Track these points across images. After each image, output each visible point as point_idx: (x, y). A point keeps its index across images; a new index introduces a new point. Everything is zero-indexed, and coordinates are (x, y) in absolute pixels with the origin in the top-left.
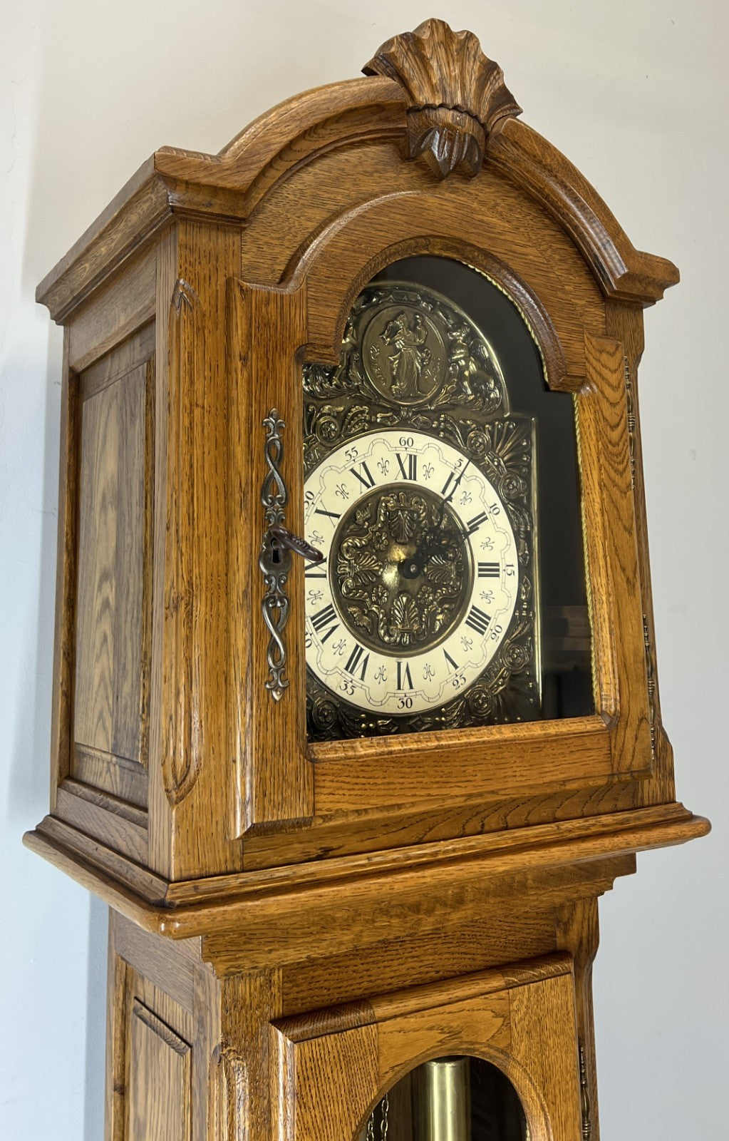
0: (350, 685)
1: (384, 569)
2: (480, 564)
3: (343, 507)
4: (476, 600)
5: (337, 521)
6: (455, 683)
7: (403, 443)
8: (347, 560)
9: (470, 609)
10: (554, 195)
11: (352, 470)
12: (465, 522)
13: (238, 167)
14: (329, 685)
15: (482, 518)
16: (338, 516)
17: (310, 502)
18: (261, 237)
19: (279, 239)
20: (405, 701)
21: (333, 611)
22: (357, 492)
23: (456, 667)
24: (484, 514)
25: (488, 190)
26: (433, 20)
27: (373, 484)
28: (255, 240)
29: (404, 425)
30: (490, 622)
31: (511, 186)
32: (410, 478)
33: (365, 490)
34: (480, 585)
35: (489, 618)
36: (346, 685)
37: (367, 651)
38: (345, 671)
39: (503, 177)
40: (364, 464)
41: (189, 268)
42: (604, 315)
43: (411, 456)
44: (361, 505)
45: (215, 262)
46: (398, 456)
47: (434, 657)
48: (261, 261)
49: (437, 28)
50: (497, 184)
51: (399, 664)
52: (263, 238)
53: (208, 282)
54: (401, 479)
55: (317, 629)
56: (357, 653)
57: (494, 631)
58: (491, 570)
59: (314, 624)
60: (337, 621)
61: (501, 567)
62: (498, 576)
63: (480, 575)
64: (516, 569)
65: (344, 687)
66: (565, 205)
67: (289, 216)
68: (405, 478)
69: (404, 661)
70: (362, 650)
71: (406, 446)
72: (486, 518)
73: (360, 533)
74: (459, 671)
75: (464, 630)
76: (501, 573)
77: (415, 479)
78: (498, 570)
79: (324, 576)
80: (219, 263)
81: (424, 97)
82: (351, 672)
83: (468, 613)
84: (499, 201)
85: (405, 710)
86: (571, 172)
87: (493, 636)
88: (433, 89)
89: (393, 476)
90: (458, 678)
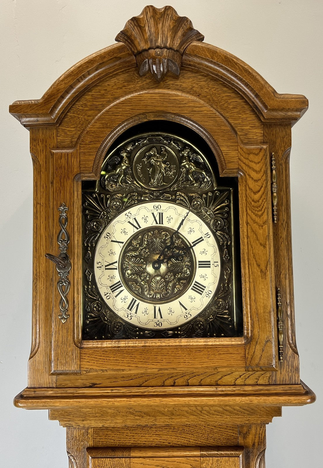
0: (130, 315)
1: (146, 265)
2: (199, 262)
3: (125, 238)
4: (197, 278)
5: (122, 245)
6: (186, 316)
7: (155, 208)
8: (127, 262)
9: (194, 283)
10: (224, 76)
11: (129, 222)
12: (191, 242)
13: (45, 103)
14: (119, 315)
15: (200, 240)
16: (123, 243)
17: (109, 237)
18: (66, 128)
19: (74, 128)
20: (158, 323)
21: (121, 284)
22: (132, 231)
23: (186, 309)
24: (202, 238)
25: (188, 81)
26: (148, 6)
27: (140, 227)
28: (63, 130)
29: (157, 199)
30: (206, 289)
31: (203, 75)
32: (160, 223)
33: (136, 231)
34: (199, 272)
35: (205, 287)
36: (128, 315)
37: (138, 301)
38: (127, 309)
39: (197, 72)
40: (135, 219)
41: (34, 148)
42: (262, 132)
43: (160, 213)
44: (135, 237)
45: (45, 143)
46: (153, 214)
47: (174, 304)
48: (66, 139)
49: (149, 10)
50: (194, 77)
51: (155, 307)
52: (67, 128)
53: (42, 152)
54: (154, 224)
55: (113, 292)
56: (133, 302)
57: (207, 293)
58: (206, 264)
59: (111, 290)
60: (123, 288)
61: (211, 263)
62: (210, 267)
63: (199, 267)
64: (219, 263)
65: (127, 316)
66: (231, 79)
67: (79, 116)
68: (157, 223)
69: (157, 306)
70: (136, 301)
71: (157, 209)
72: (203, 240)
73: (135, 250)
74: (187, 311)
75: (190, 292)
76: (211, 266)
77: (162, 224)
78: (210, 264)
79: (116, 269)
80: (47, 143)
81: (142, 46)
82: (130, 310)
83: (193, 285)
84: (194, 85)
85: (158, 327)
86: (231, 62)
87: (207, 295)
88: (146, 42)
89: (151, 223)
90: (187, 314)
